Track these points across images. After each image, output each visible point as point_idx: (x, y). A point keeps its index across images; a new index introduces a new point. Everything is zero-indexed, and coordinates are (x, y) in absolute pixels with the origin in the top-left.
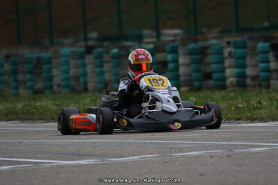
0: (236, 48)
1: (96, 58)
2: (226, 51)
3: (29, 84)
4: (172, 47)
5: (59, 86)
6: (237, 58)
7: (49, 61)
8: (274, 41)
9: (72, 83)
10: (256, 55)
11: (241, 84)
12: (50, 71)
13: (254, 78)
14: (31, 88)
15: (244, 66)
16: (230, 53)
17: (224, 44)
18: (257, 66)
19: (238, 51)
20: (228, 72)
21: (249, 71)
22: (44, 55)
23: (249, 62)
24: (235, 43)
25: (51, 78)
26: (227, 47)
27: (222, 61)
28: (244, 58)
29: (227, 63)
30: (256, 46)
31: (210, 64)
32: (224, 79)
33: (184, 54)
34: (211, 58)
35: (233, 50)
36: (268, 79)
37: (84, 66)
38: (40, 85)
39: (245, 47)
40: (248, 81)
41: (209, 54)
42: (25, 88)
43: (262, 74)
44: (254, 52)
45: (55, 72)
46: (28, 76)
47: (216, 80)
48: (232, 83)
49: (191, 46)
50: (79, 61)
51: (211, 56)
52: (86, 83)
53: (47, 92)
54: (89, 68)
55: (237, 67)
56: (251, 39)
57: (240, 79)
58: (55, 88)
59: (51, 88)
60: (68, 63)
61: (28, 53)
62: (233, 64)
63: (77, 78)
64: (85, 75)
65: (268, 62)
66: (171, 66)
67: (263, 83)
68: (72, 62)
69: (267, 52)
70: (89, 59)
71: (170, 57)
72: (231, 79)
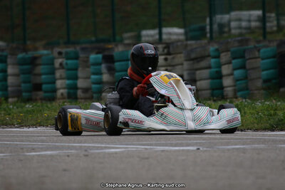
0: (67, 59)
2: (57, 62)
6: (69, 70)
8: (106, 53)
10: (88, 67)
13: (86, 90)
15: (76, 78)
16: (61, 64)
17: (56, 54)
18: (89, 78)
19: (69, 62)
20: (59, 83)
21: (81, 83)
23: (80, 73)
24: (67, 53)
26: (58, 58)
27: (52, 73)
28: (76, 69)
29: (58, 74)
30: (88, 57)
31: (40, 75)
32: (55, 91)
33: (13, 64)
34: (41, 69)
35: (65, 61)
36: (100, 92)
39: (77, 58)
40: (79, 93)
41: (41, 65)
43: (94, 86)
44: (86, 63)
47: (45, 92)
48: (62, 94)
49: (20, 56)
51: (42, 67)
55: (68, 78)
56: (83, 49)
57: (72, 91)
62: (64, 75)
65: (101, 74)
67: (95, 95)
69: (100, 64)
72: (62, 91)
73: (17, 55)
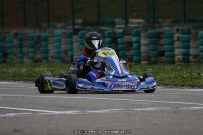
0: (183, 34)
1: (81, 38)
2: (176, 36)
3: (31, 55)
4: (136, 31)
5: (52, 57)
6: (183, 42)
7: (46, 39)
9: (62, 55)
10: (198, 40)
11: (186, 60)
12: (47, 46)
13: (195, 56)
14: (32, 58)
15: (189, 48)
16: (178, 38)
17: (175, 31)
18: (198, 48)
19: (184, 36)
20: (177, 51)
21: (192, 51)
22: (43, 34)
23: (192, 44)
24: (182, 30)
25: (47, 52)
26: (176, 33)
27: (172, 44)
28: (189, 41)
29: (176, 45)
30: (198, 33)
31: (164, 45)
32: (174, 56)
33: (145, 37)
34: (164, 41)
35: (181, 36)
37: (72, 43)
38: (39, 56)
39: (189, 33)
40: (191, 58)
41: (164, 38)
42: (28, 58)
43: (201, 53)
44: (196, 37)
45: (50, 47)
46: (31, 49)
47: (167, 57)
48: (179, 59)
49: (150, 31)
50: (68, 40)
51: (165, 39)
52: (72, 56)
53: (44, 61)
54: (75, 45)
55: (183, 48)
56: (194, 27)
57: (185, 57)
58: (50, 58)
59: (47, 58)
60: (60, 41)
61: (31, 32)
62: (180, 46)
63: (66, 52)
64: (72, 50)
66: (135, 45)
67: (202, 60)
68: (63, 40)
70: (75, 38)
71: (134, 39)
72: (178, 57)
73: (147, 31)
